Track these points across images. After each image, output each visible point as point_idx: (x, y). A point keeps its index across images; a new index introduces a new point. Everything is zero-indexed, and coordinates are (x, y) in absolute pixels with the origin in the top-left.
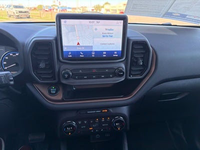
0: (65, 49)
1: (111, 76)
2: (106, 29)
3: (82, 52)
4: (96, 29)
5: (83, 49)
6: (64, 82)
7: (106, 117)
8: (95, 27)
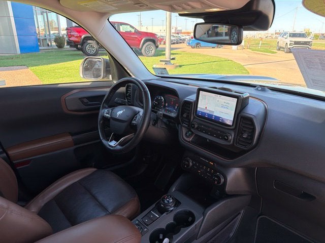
0: (198, 109)
1: (220, 137)
2: (225, 103)
3: (208, 114)
4: (218, 101)
5: (208, 112)
6: (192, 130)
7: (211, 169)
8: (218, 99)
